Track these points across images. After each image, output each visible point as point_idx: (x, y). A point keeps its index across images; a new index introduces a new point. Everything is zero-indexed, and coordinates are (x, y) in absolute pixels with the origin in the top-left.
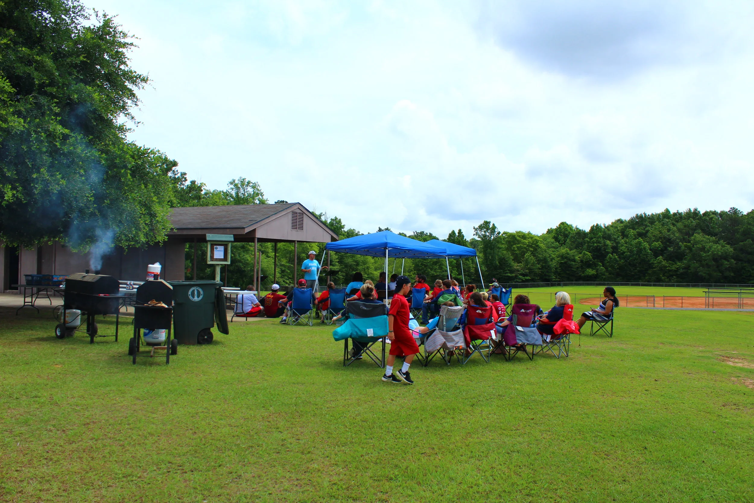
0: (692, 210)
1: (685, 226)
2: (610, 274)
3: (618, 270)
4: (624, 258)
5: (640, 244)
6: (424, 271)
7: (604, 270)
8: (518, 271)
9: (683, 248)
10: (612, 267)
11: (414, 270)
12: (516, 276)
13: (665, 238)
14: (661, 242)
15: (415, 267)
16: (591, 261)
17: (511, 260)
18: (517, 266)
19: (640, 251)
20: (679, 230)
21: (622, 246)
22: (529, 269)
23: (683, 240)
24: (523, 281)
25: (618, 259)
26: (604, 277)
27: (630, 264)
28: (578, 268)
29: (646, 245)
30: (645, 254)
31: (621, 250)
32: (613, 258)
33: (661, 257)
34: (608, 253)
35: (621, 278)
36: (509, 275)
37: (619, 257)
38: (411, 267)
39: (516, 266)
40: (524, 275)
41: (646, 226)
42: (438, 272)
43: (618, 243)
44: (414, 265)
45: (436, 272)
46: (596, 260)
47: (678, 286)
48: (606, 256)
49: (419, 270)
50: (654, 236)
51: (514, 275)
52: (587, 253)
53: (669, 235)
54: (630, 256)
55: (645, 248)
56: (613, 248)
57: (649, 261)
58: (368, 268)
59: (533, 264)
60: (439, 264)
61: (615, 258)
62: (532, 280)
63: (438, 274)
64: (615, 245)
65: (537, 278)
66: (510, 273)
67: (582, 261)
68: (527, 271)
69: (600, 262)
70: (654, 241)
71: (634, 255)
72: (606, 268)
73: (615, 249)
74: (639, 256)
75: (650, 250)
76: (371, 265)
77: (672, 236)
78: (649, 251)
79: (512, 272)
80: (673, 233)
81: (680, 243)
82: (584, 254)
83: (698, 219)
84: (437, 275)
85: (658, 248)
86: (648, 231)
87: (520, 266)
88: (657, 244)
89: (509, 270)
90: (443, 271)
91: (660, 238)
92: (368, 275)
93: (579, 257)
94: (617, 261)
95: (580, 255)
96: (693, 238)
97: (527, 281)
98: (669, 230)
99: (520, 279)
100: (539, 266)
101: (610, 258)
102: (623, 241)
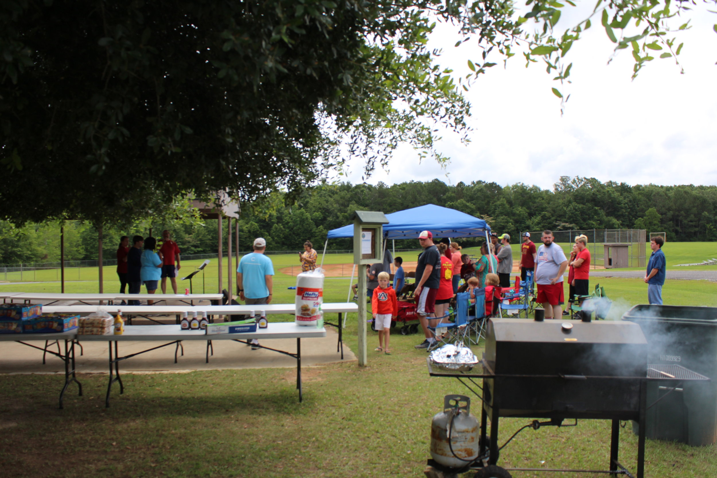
0: (346, 184)
1: (341, 198)
2: (276, 243)
3: (283, 239)
4: (288, 228)
5: (302, 215)
6: (94, 245)
7: (271, 239)
8: (189, 242)
9: (341, 218)
10: (278, 236)
11: (83, 245)
12: (188, 248)
13: (324, 209)
14: (321, 212)
15: (83, 241)
16: (258, 231)
17: (182, 231)
18: (189, 237)
19: (303, 221)
20: (337, 202)
21: (286, 216)
22: (201, 240)
23: (340, 211)
24: (195, 253)
25: (283, 229)
26: (271, 246)
27: (294, 233)
28: (246, 238)
29: (308, 215)
30: (307, 224)
31: (286, 220)
32: (278, 227)
33: (321, 226)
34: (273, 223)
35: (286, 246)
36: (181, 246)
37: (284, 227)
38: (78, 241)
39: (187, 237)
40: (196, 246)
41: (306, 197)
42: (108, 246)
43: (282, 213)
44: (81, 240)
45: (106, 246)
46: (262, 230)
47: (338, 253)
48: (271, 227)
49: (87, 244)
50: (314, 207)
51: (185, 246)
52: (254, 223)
53: (327, 206)
54: (294, 226)
55: (307, 218)
56: (278, 218)
57: (311, 230)
58: (30, 244)
59: (204, 236)
60: (109, 237)
61: (281, 228)
62: (204, 251)
63: (109, 248)
64: (279, 215)
65: (207, 249)
66: (182, 245)
67: (249, 231)
68: (199, 242)
69: (267, 232)
70: (314, 211)
71: (297, 225)
72: (273, 238)
73: (280, 219)
74: (303, 226)
75: (312, 219)
76: (33, 240)
77: (330, 207)
78: (310, 221)
79: (183, 243)
80: (331, 204)
81: (339, 214)
82: (252, 224)
83: (351, 191)
84: (107, 250)
85: (318, 218)
86: (307, 202)
87: (191, 237)
88: (318, 214)
89: (180, 242)
90: (114, 245)
91: (320, 209)
92: (31, 251)
93: (247, 228)
94: (282, 231)
95: (247, 226)
96: (349, 208)
97: (199, 252)
98: (327, 201)
99: (192, 250)
100: (209, 237)
101: (276, 228)
102: (286, 211)
